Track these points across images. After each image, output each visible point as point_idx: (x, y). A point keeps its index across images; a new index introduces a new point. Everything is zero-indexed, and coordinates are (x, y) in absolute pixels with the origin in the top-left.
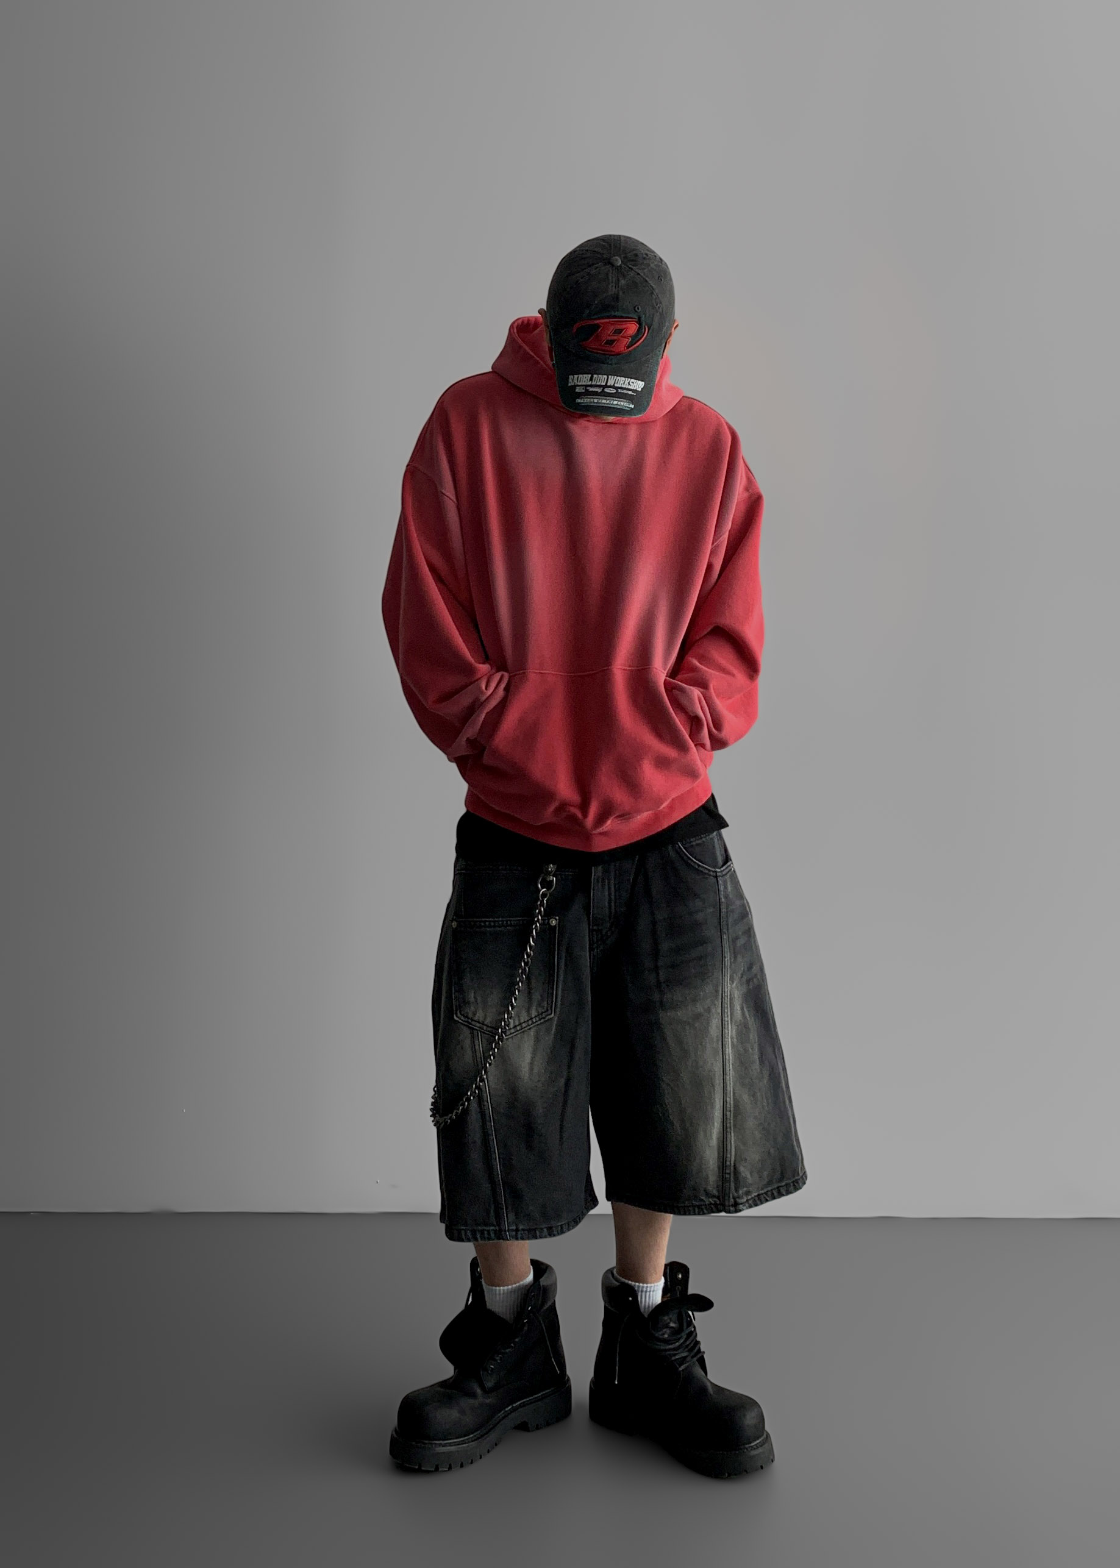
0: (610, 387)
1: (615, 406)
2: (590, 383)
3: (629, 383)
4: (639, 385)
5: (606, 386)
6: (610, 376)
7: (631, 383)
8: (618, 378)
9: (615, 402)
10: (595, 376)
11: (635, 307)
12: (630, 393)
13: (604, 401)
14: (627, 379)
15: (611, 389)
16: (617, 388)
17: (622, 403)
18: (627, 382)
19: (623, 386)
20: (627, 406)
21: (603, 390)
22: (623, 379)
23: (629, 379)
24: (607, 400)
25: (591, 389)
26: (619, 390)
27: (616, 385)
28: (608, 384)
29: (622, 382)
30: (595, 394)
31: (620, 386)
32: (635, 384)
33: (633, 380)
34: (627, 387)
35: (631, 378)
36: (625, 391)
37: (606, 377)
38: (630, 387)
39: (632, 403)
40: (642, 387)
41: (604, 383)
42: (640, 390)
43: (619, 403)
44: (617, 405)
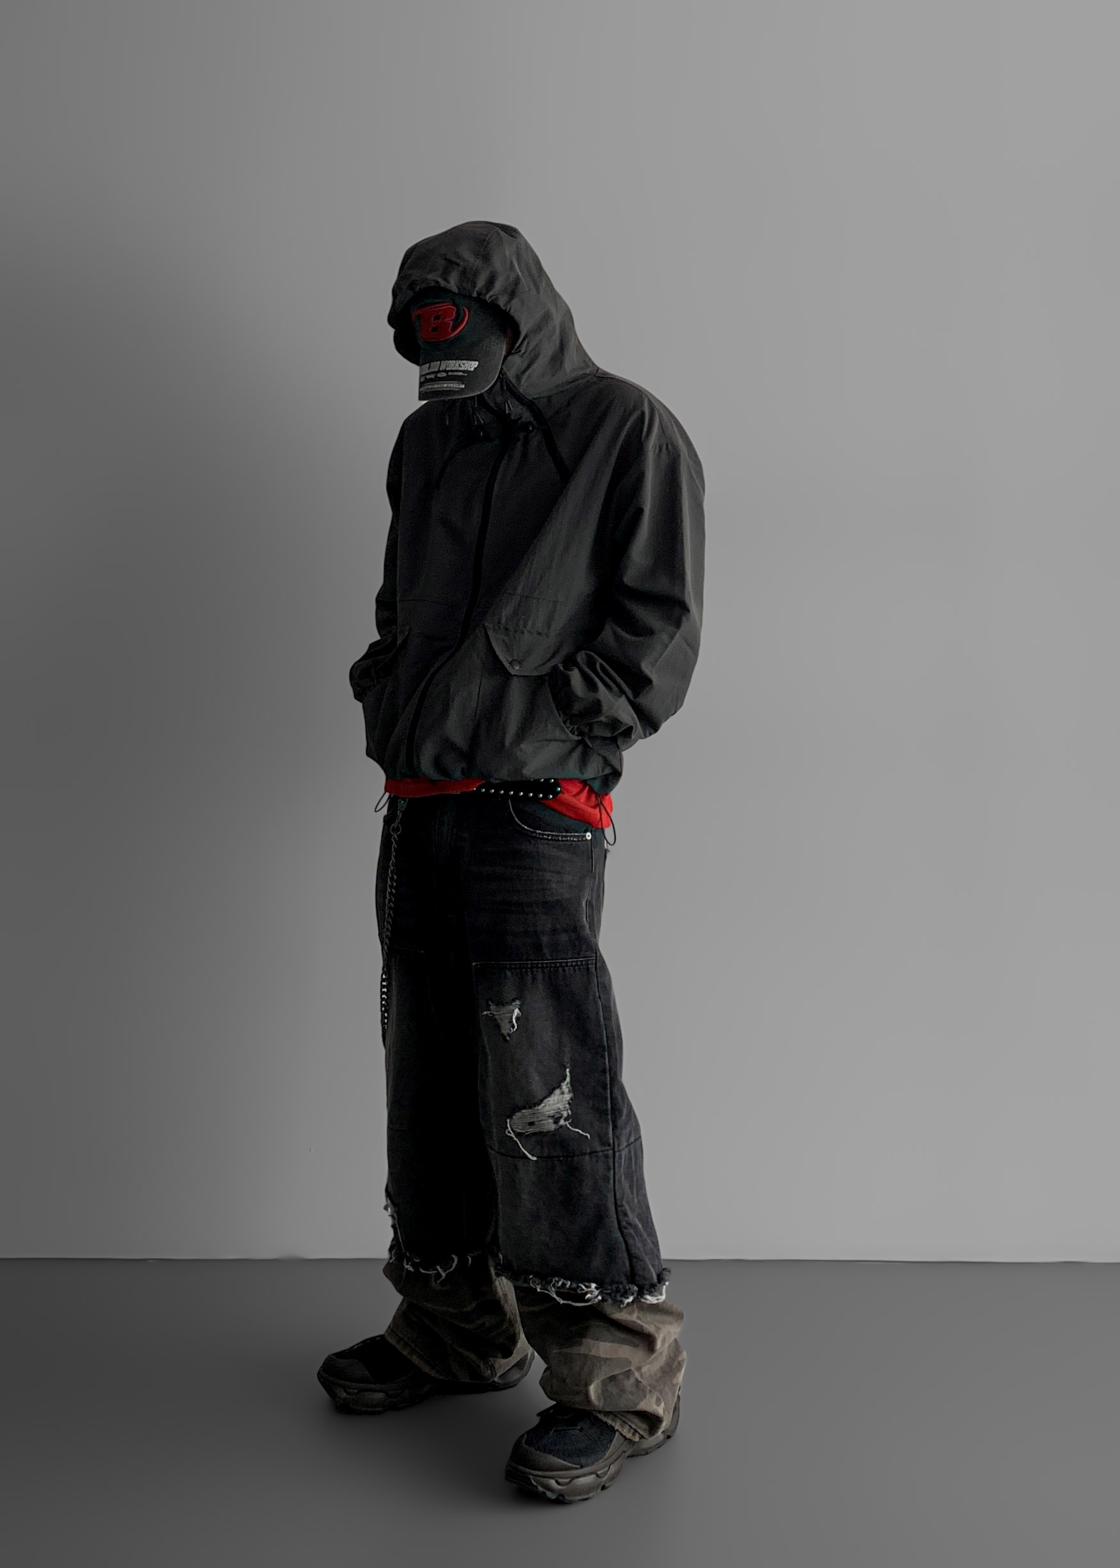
0: (443, 371)
1: (446, 389)
2: (427, 372)
3: (459, 365)
4: (473, 365)
5: (439, 371)
6: (442, 362)
7: (461, 365)
8: (450, 362)
9: (445, 385)
10: (432, 363)
12: (461, 374)
13: (436, 386)
14: (457, 361)
15: (442, 373)
16: (446, 372)
17: (452, 385)
18: (457, 364)
19: (454, 369)
20: (457, 386)
21: (436, 376)
22: (454, 362)
23: (460, 361)
24: (438, 384)
25: (428, 377)
26: (450, 373)
27: (447, 369)
28: (441, 369)
29: (452, 365)
30: (431, 380)
31: (450, 369)
32: (466, 365)
33: (464, 362)
34: (457, 369)
35: (462, 360)
36: (455, 373)
37: (439, 362)
38: (460, 369)
39: (463, 384)
40: (476, 366)
41: (436, 370)
42: (472, 369)
43: (449, 385)
44: (447, 387)
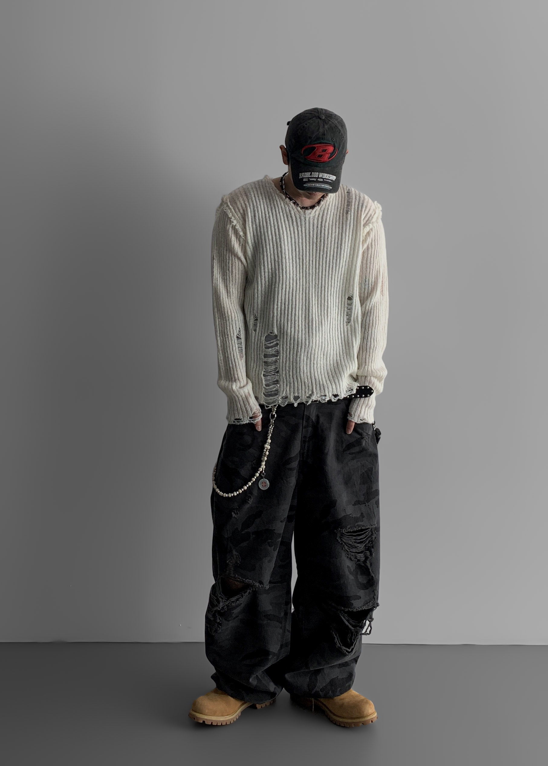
0: (320, 178)
2: (310, 176)
3: (329, 176)
4: (333, 178)
5: (318, 178)
7: (330, 177)
8: (324, 174)
9: (323, 186)
10: (313, 173)
11: (332, 139)
12: (330, 181)
14: (328, 174)
16: (323, 179)
17: (326, 186)
18: (328, 176)
19: (326, 178)
20: (329, 187)
21: (317, 179)
22: (326, 174)
24: (319, 184)
25: (311, 179)
26: (325, 180)
27: (323, 177)
28: (319, 177)
29: (326, 176)
30: (313, 181)
31: (325, 178)
32: (332, 177)
33: (331, 175)
34: (328, 178)
35: (330, 174)
37: (318, 173)
38: (329, 178)
39: (331, 187)
40: (335, 179)
41: (317, 177)
42: (334, 180)
43: (325, 186)
44: (324, 187)
